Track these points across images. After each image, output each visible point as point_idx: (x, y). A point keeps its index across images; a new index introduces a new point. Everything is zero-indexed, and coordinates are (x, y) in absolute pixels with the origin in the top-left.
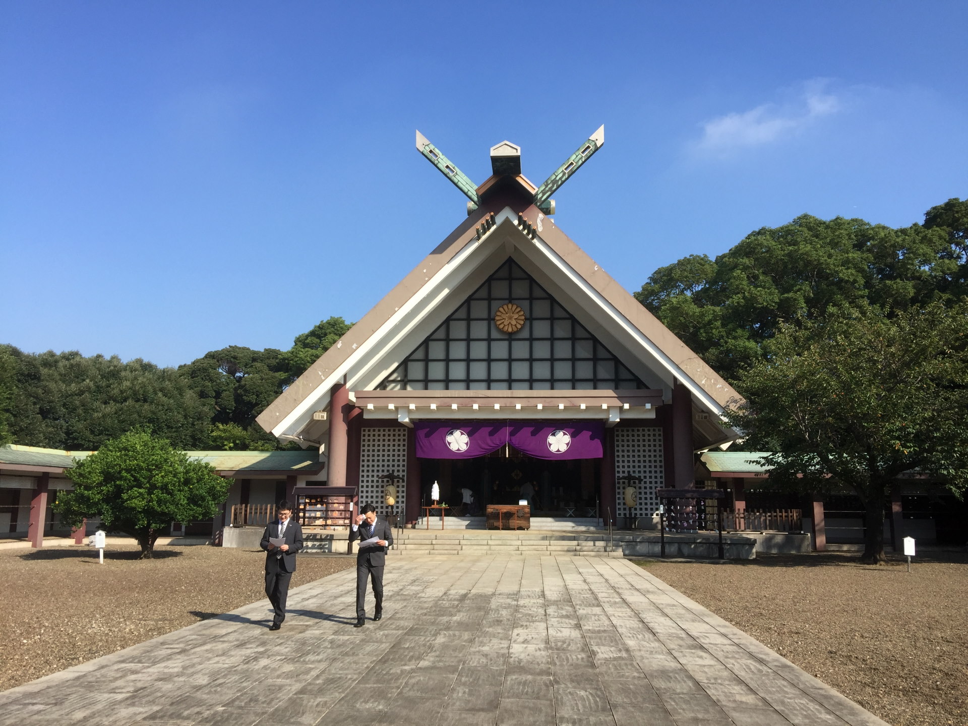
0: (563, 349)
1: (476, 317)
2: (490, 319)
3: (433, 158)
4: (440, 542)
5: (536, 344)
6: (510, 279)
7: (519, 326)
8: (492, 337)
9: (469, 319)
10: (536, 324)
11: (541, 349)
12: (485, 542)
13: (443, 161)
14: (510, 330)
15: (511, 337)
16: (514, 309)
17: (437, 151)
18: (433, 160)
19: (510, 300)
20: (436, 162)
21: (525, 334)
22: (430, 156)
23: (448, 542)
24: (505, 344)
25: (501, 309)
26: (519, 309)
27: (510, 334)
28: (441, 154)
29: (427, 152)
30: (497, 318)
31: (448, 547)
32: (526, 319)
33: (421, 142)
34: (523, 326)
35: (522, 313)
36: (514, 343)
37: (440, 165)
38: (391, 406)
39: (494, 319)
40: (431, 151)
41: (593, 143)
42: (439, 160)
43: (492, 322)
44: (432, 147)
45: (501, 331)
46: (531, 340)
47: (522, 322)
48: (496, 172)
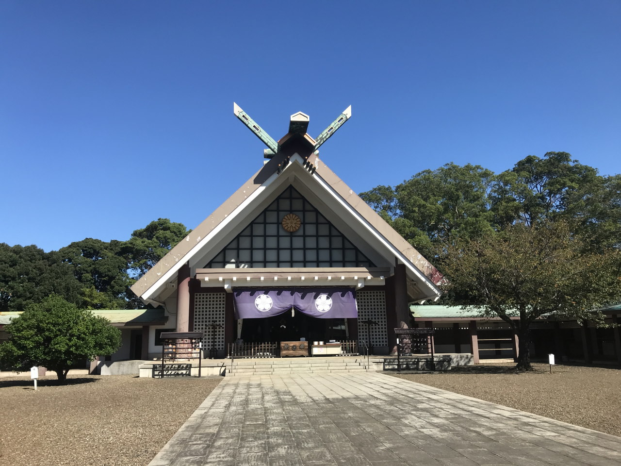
0: (324, 243)
1: (269, 222)
2: (279, 223)
3: (245, 121)
4: (259, 366)
5: (307, 239)
6: (291, 198)
7: (297, 228)
8: (280, 234)
9: (265, 223)
10: (307, 226)
11: (311, 243)
12: (288, 366)
13: (251, 123)
14: (292, 230)
15: (292, 235)
16: (294, 217)
17: (247, 116)
18: (245, 122)
19: (291, 211)
20: (247, 123)
21: (301, 233)
22: (243, 119)
23: (264, 366)
24: (288, 239)
25: (286, 217)
26: (297, 217)
27: (291, 233)
28: (250, 118)
29: (241, 117)
30: (283, 223)
31: (265, 370)
32: (301, 223)
33: (237, 110)
34: (299, 228)
35: (299, 220)
36: (294, 238)
37: (249, 125)
38: (221, 279)
39: (281, 223)
40: (243, 116)
41: (345, 116)
42: (249, 122)
43: (280, 226)
44: (244, 114)
45: (286, 231)
46: (304, 236)
47: (299, 226)
48: (291, 131)
